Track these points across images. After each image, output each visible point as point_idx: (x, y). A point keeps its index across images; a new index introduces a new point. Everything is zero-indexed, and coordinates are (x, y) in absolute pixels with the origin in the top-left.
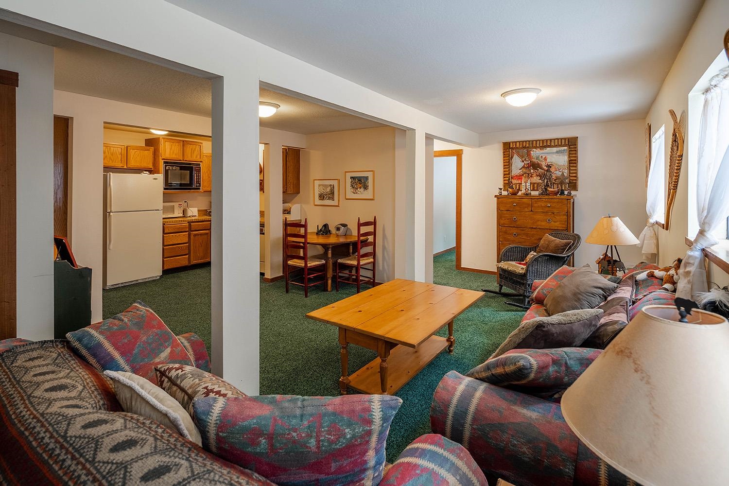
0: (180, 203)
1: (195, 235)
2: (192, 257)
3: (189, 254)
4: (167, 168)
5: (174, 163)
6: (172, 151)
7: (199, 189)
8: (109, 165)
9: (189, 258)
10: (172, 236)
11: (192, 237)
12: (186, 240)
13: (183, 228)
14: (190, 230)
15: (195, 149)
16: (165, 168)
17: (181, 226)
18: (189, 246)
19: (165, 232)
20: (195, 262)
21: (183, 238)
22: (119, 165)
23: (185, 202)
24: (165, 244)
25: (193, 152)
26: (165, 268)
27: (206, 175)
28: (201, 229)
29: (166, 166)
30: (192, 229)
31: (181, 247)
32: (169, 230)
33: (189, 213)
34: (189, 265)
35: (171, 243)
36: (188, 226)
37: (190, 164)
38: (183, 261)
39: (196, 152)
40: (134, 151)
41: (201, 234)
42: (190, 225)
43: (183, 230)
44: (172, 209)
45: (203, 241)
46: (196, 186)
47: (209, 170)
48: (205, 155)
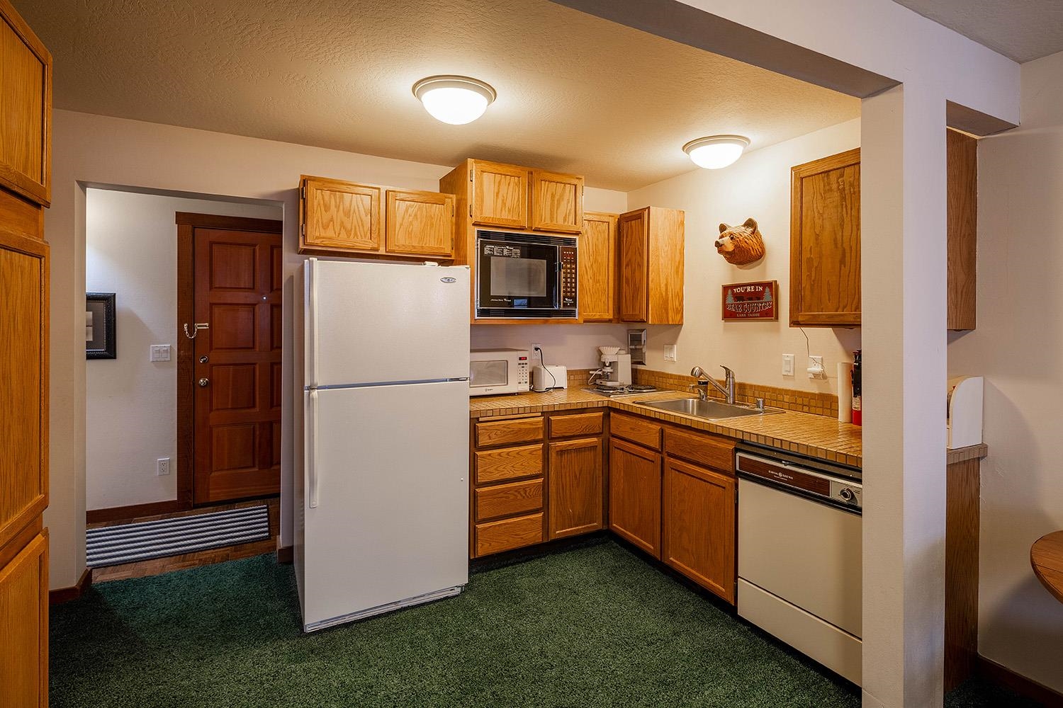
0: (522, 354)
1: (562, 452)
2: (553, 520)
3: (545, 508)
4: (487, 252)
5: (508, 236)
6: (500, 201)
7: (572, 313)
8: (340, 244)
9: (546, 520)
10: (499, 454)
11: (553, 457)
12: (537, 467)
13: (528, 431)
14: (549, 437)
15: (562, 196)
16: (482, 251)
17: (523, 426)
18: (545, 485)
19: (481, 444)
20: (559, 533)
21: (527, 460)
22: (365, 244)
23: (537, 349)
24: (480, 480)
25: (556, 202)
26: (481, 552)
27: (590, 272)
28: (577, 433)
29: (483, 245)
30: (554, 435)
31: (525, 488)
32: (490, 438)
33: (547, 382)
34: (545, 541)
35: (496, 477)
36: (541, 425)
37: (548, 239)
38: (528, 530)
39: (563, 204)
40: (403, 205)
41: (579, 450)
42: (548, 423)
43: (528, 438)
44: (501, 372)
45: (581, 471)
46: (565, 305)
47: (596, 261)
48: (588, 217)
